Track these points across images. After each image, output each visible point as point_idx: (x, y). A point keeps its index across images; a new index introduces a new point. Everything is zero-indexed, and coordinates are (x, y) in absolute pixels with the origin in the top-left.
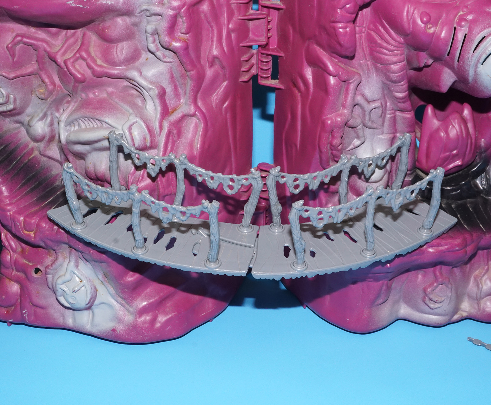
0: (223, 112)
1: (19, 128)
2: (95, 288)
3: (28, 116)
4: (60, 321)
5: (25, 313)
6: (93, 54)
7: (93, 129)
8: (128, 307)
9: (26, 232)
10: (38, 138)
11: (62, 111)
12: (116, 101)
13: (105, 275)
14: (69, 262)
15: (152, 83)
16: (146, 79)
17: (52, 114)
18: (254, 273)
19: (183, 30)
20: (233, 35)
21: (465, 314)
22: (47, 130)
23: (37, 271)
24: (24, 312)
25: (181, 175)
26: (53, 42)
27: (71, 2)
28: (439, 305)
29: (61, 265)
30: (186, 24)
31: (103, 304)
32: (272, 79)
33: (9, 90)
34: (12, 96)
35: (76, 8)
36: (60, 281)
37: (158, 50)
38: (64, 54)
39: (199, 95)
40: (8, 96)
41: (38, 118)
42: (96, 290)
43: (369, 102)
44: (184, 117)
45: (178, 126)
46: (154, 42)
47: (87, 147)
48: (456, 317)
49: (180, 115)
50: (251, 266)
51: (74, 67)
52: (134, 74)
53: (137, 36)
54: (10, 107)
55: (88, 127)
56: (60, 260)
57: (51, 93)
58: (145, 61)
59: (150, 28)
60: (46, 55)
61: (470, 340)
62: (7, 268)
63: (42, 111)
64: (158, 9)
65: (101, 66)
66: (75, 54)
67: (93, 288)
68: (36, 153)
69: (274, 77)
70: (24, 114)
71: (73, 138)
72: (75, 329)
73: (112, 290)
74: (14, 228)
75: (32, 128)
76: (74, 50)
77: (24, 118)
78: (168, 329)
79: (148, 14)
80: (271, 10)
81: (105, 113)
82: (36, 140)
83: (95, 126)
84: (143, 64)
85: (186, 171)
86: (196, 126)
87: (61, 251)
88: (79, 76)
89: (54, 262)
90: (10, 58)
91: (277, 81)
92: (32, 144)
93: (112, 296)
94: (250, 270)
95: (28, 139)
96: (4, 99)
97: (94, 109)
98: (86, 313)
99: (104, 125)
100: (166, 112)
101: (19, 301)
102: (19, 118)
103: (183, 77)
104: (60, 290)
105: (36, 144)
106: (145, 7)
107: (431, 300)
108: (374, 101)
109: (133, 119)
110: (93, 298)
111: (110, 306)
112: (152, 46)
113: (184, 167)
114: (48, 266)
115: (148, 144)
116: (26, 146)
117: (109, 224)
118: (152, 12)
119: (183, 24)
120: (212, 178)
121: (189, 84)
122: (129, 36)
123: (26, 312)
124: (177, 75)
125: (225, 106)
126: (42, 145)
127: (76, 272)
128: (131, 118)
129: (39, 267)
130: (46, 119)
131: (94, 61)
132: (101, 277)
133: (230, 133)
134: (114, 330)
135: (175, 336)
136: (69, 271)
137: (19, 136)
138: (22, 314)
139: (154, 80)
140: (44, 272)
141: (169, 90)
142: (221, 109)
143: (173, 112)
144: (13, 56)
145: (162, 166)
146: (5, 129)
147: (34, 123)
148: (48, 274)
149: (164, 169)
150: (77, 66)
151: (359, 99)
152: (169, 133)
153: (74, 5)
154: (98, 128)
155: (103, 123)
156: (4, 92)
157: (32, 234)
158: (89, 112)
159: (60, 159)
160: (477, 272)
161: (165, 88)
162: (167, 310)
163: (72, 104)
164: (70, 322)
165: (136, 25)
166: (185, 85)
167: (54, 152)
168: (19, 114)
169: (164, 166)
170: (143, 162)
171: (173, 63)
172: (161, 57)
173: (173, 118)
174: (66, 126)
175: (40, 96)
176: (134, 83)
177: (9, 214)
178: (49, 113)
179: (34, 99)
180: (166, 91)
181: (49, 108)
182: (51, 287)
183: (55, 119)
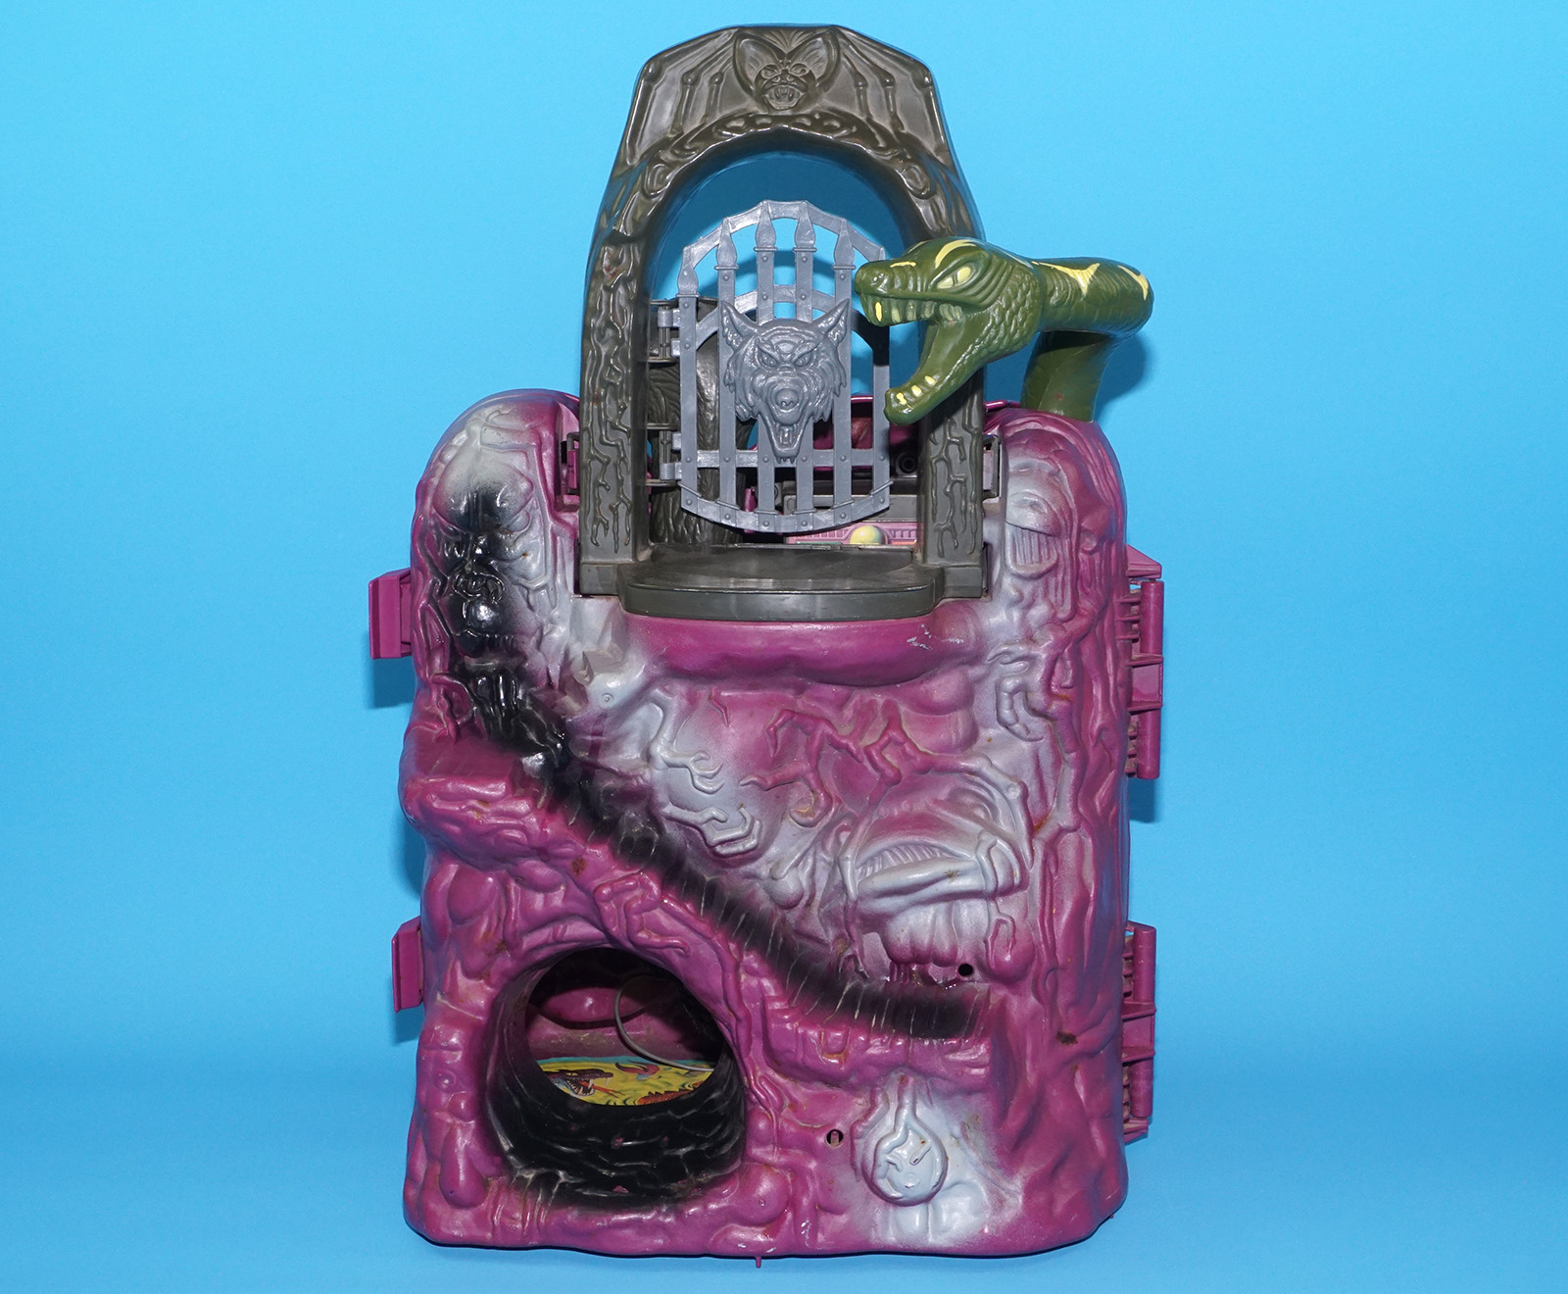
0: (1110, 824)
1: (752, 884)
2: (946, 1153)
3: (769, 863)
4: (872, 1236)
5: (806, 1227)
6: (909, 735)
7: (916, 865)
8: (1005, 1183)
9: (824, 1060)
10: (790, 902)
12: (947, 815)
13: (966, 1125)
15: (1011, 777)
16: (998, 771)
17: (815, 854)
19: (1065, 682)
20: (1120, 693)
22: (804, 885)
23: (831, 1136)
24: (803, 1225)
27: (913, 639)
29: (883, 1117)
30: (1069, 673)
31: (959, 1184)
33: (756, 812)
34: (757, 823)
35: (918, 648)
36: (883, 1147)
37: (1017, 719)
38: (860, 738)
39: (1081, 795)
40: (752, 824)
41: (790, 865)
42: (947, 1158)
44: (1062, 831)
45: (1052, 847)
46: (1012, 707)
47: (900, 901)
49: (1053, 830)
51: (884, 759)
52: (974, 764)
53: (977, 700)
54: (751, 843)
55: (903, 863)
56: (881, 1106)
57: (826, 810)
58: (986, 743)
59: (1009, 683)
62: (763, 1144)
63: (798, 849)
64: (1022, 650)
66: (882, 736)
67: (942, 1154)
70: (762, 860)
72: (901, 1249)
73: (975, 1155)
75: (777, 883)
76: (877, 730)
77: (761, 867)
78: (1073, 1219)
79: (1008, 659)
82: (784, 906)
84: (986, 748)
86: (1081, 845)
87: (885, 1087)
88: (889, 773)
89: (869, 1111)
90: (772, 751)
92: (778, 915)
93: (975, 1168)
95: (770, 905)
96: (745, 829)
98: (920, 1208)
99: (938, 855)
100: (1033, 829)
101: (790, 1206)
103: (1058, 762)
104: (882, 1167)
105: (785, 914)
106: (1003, 649)
109: (988, 841)
110: (943, 1175)
111: (969, 1186)
112: (1007, 714)
114: (857, 1123)
115: (1017, 881)
116: (771, 915)
118: (1018, 654)
119: (1066, 674)
121: (1069, 775)
122: (964, 699)
123: (807, 1225)
124: (1047, 761)
125: (1112, 813)
126: (794, 915)
127: (913, 1125)
128: (984, 837)
130: (804, 865)
131: (914, 746)
132: (957, 1130)
136: (899, 1125)
137: (756, 899)
138: (798, 1231)
139: (1011, 773)
140: (847, 1135)
141: (1033, 789)
143: (1039, 827)
144: (774, 747)
147: (781, 874)
148: (858, 1138)
150: (887, 757)
152: (1045, 863)
153: (916, 645)
154: (924, 860)
155: (936, 850)
156: (747, 815)
157: (837, 1059)
158: (910, 834)
161: (1028, 785)
163: (861, 829)
164: (891, 1238)
165: (980, 680)
166: (1057, 778)
168: (753, 859)
171: (1041, 741)
172: (1024, 733)
173: (1046, 833)
174: (857, 868)
175: (804, 820)
176: (978, 779)
177: (788, 1026)
178: (811, 852)
179: (788, 828)
180: (1029, 789)
181: (814, 843)
182: (859, 1165)
183: (820, 865)
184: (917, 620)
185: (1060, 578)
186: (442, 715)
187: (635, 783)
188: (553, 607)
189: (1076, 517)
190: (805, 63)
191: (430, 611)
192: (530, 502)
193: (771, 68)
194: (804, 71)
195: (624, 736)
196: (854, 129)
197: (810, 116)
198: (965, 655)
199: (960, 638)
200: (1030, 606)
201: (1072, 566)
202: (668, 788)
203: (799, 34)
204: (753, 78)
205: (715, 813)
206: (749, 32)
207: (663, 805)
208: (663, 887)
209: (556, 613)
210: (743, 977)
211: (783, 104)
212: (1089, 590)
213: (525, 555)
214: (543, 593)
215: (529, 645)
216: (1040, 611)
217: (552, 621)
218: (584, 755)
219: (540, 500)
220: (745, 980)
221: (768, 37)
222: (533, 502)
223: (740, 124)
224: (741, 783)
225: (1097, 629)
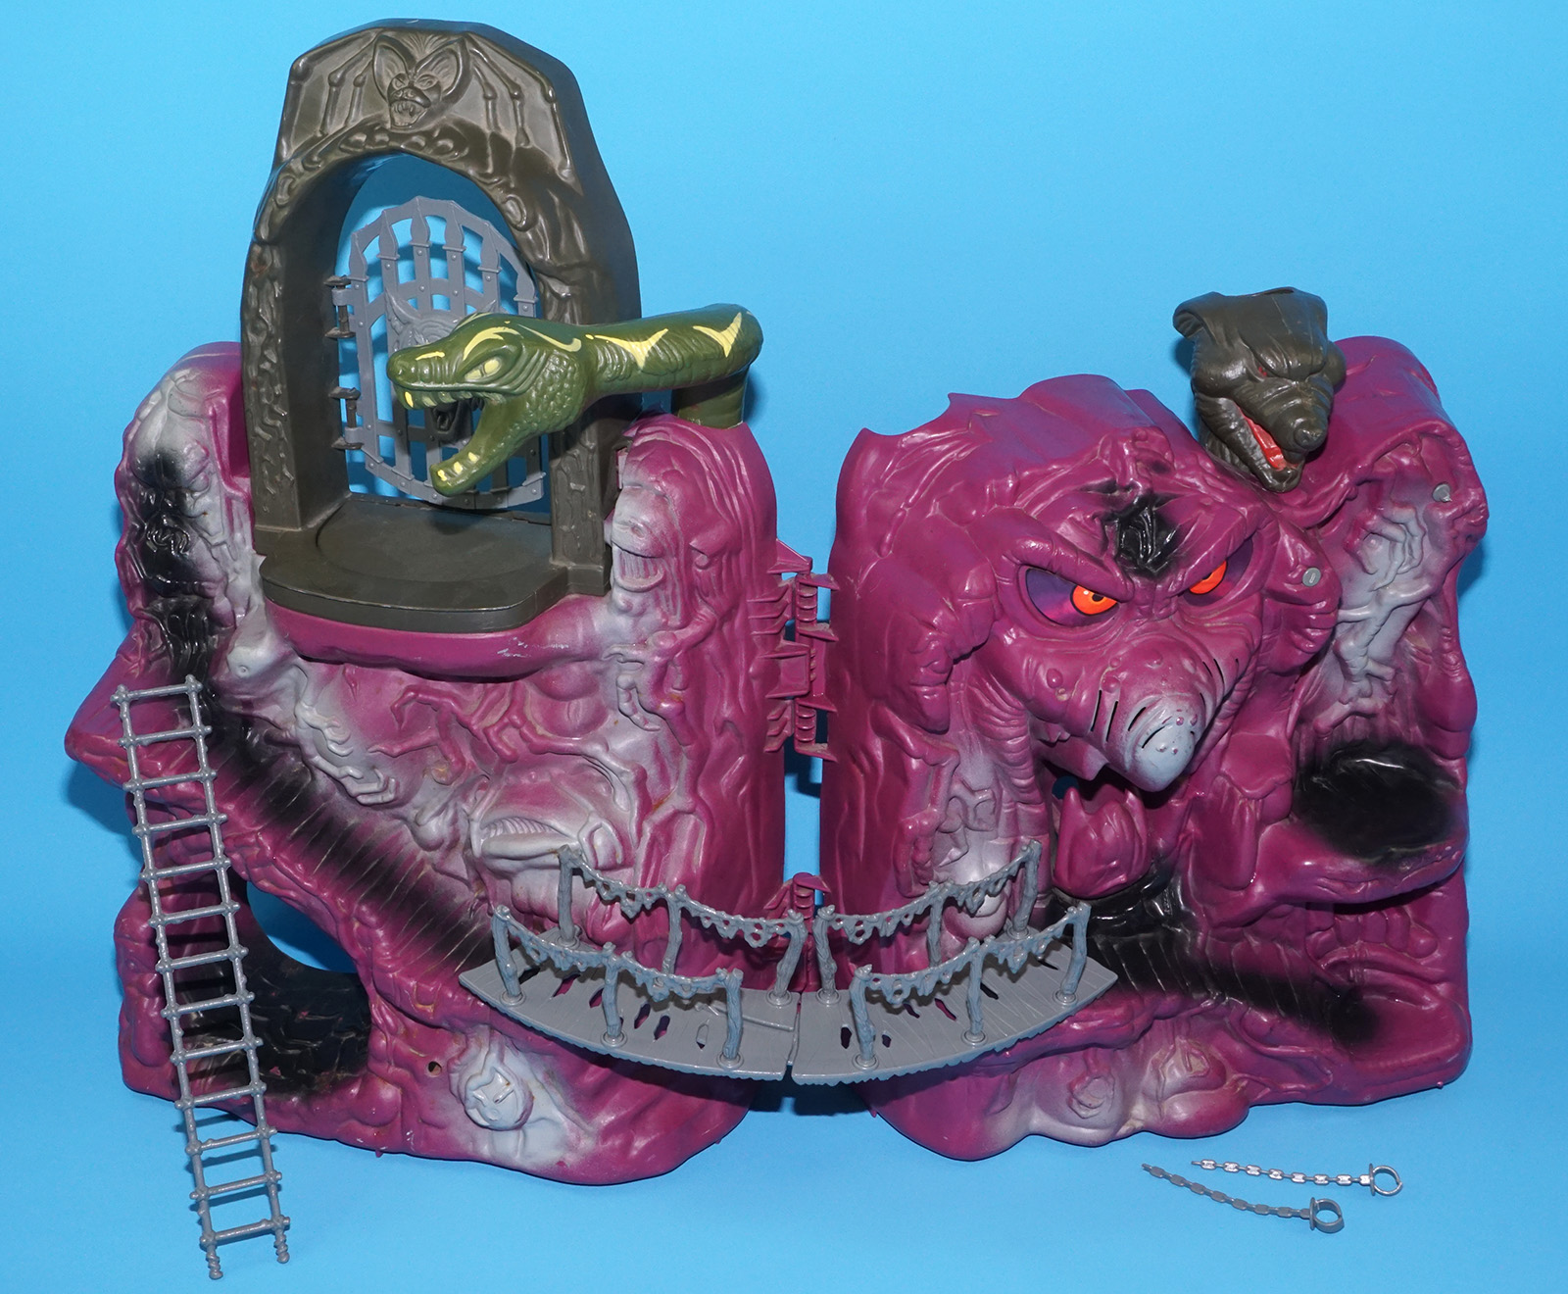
0: (739, 802)
1: (400, 826)
2: (531, 1093)
3: (415, 808)
4: (470, 1148)
5: (410, 1136)
6: (530, 718)
7: (531, 837)
8: (583, 1124)
9: (420, 1006)
10: (433, 844)
11: (471, 800)
12: (565, 788)
13: (549, 1074)
14: (488, 1053)
15: (625, 763)
16: (615, 756)
17: (456, 805)
18: (795, 1076)
19: (678, 685)
20: (755, 683)
21: (1139, 1125)
22: (446, 831)
23: (432, 1066)
24: (408, 1134)
25: (676, 917)
26: (465, 697)
27: (504, 651)
28: (1094, 1112)
29: (475, 1058)
30: (681, 676)
31: (542, 1121)
32: (816, 742)
33: (390, 773)
34: (393, 780)
35: (512, 658)
36: (472, 1084)
37: (635, 711)
38: (482, 718)
39: (700, 779)
40: (387, 782)
41: (432, 813)
42: (532, 1098)
43: (972, 792)
44: (677, 814)
45: (666, 830)
46: (630, 699)
47: (518, 864)
48: (1123, 1130)
49: (671, 811)
50: (790, 1063)
51: (501, 740)
52: (595, 749)
53: (601, 687)
54: (389, 796)
55: (521, 832)
56: (473, 1050)
57: (458, 774)
58: (612, 725)
59: (624, 680)
60: (454, 719)
61: (1146, 1168)
62: (380, 1061)
63: (439, 801)
64: (635, 653)
65: (543, 737)
66: (501, 719)
67: (527, 1094)
68: (428, 868)
69: (820, 740)
70: (408, 805)
71: (495, 848)
72: (494, 1162)
73: (558, 1098)
74: (398, 999)
75: (421, 829)
76: (499, 710)
77: (409, 811)
78: (649, 1159)
79: (622, 659)
80: (815, 640)
81: (549, 812)
82: (428, 847)
83: (533, 831)
84: (611, 732)
85: (685, 912)
86: (696, 828)
87: (475, 1034)
88: (508, 753)
89: (463, 1052)
90: (397, 724)
91: (826, 745)
92: (422, 854)
93: (559, 1108)
94: (789, 1069)
95: (414, 844)
96: (381, 786)
97: (531, 804)
98: (513, 1134)
99: (548, 831)
100: (647, 807)
101: (399, 1115)
102: (400, 810)
103: (676, 752)
104: (473, 1100)
105: (428, 854)
106: (616, 650)
107: (1080, 1103)
108: (981, 790)
109: (594, 821)
110: (527, 1112)
111: (554, 1123)
112: (625, 706)
113: (681, 905)
114: (453, 1059)
115: (619, 860)
116: (413, 857)
117: (561, 995)
118: (628, 657)
119: (677, 677)
120: (727, 923)
121: (685, 764)
122: (589, 688)
123: (411, 1134)
124: (665, 750)
125: (741, 792)
126: (436, 855)
127: (500, 1069)
128: (591, 819)
129: (436, 1060)
130: (446, 814)
131: (533, 729)
132: (540, 1077)
133: (749, 833)
134: (561, 1163)
135: (661, 1172)
136: (488, 1067)
137: (401, 842)
138: (405, 1137)
139: (628, 758)
140: (444, 1069)
141: (652, 773)
142: (735, 799)
143: (657, 806)
144: (400, 721)
145: (645, 902)
146: (377, 829)
147: (425, 820)
148: (453, 1072)
149: (648, 907)
150: (505, 738)
151: (957, 788)
152: (653, 841)
153: (508, 656)
154: (536, 834)
155: (546, 826)
156: (381, 775)
157: (430, 1009)
158: (523, 809)
159: (466, 877)
160: (1156, 1055)
161: (646, 769)
162: (649, 1127)
163: (492, 792)
164: (485, 1150)
165: (600, 672)
166: (677, 764)
167: (458, 865)
168: (401, 806)
169: (648, 902)
170: (614, 895)
171: (658, 732)
172: (641, 723)
173: (659, 816)
174: (482, 829)
175: (438, 779)
176: (596, 762)
177: (391, 975)
178: (451, 804)
179: (428, 783)
180: (648, 773)
181: (452, 797)
182: (455, 1092)
183: (461, 815)
184: (509, 633)
185: (669, 592)
186: (141, 644)
187: (284, 735)
188: (235, 560)
189: (681, 539)
190: (433, 73)
191: (129, 556)
192: (208, 467)
193: (399, 77)
194: (431, 82)
195: (281, 690)
196: (466, 151)
197: (428, 135)
198: (573, 656)
199: (564, 644)
200: (641, 614)
201: (681, 580)
202: (314, 742)
203: (436, 38)
204: (387, 83)
205: (351, 771)
206: (389, 34)
207: (311, 757)
208: (276, 849)
209: (238, 565)
210: (357, 925)
211: (407, 119)
212: (707, 599)
213: (205, 513)
214: (225, 547)
215: (217, 592)
216: (654, 616)
217: (235, 571)
218: (237, 709)
219: (216, 466)
220: (358, 928)
221: (406, 41)
222: (210, 466)
223: (363, 138)
224: (370, 750)
225: (725, 628)
